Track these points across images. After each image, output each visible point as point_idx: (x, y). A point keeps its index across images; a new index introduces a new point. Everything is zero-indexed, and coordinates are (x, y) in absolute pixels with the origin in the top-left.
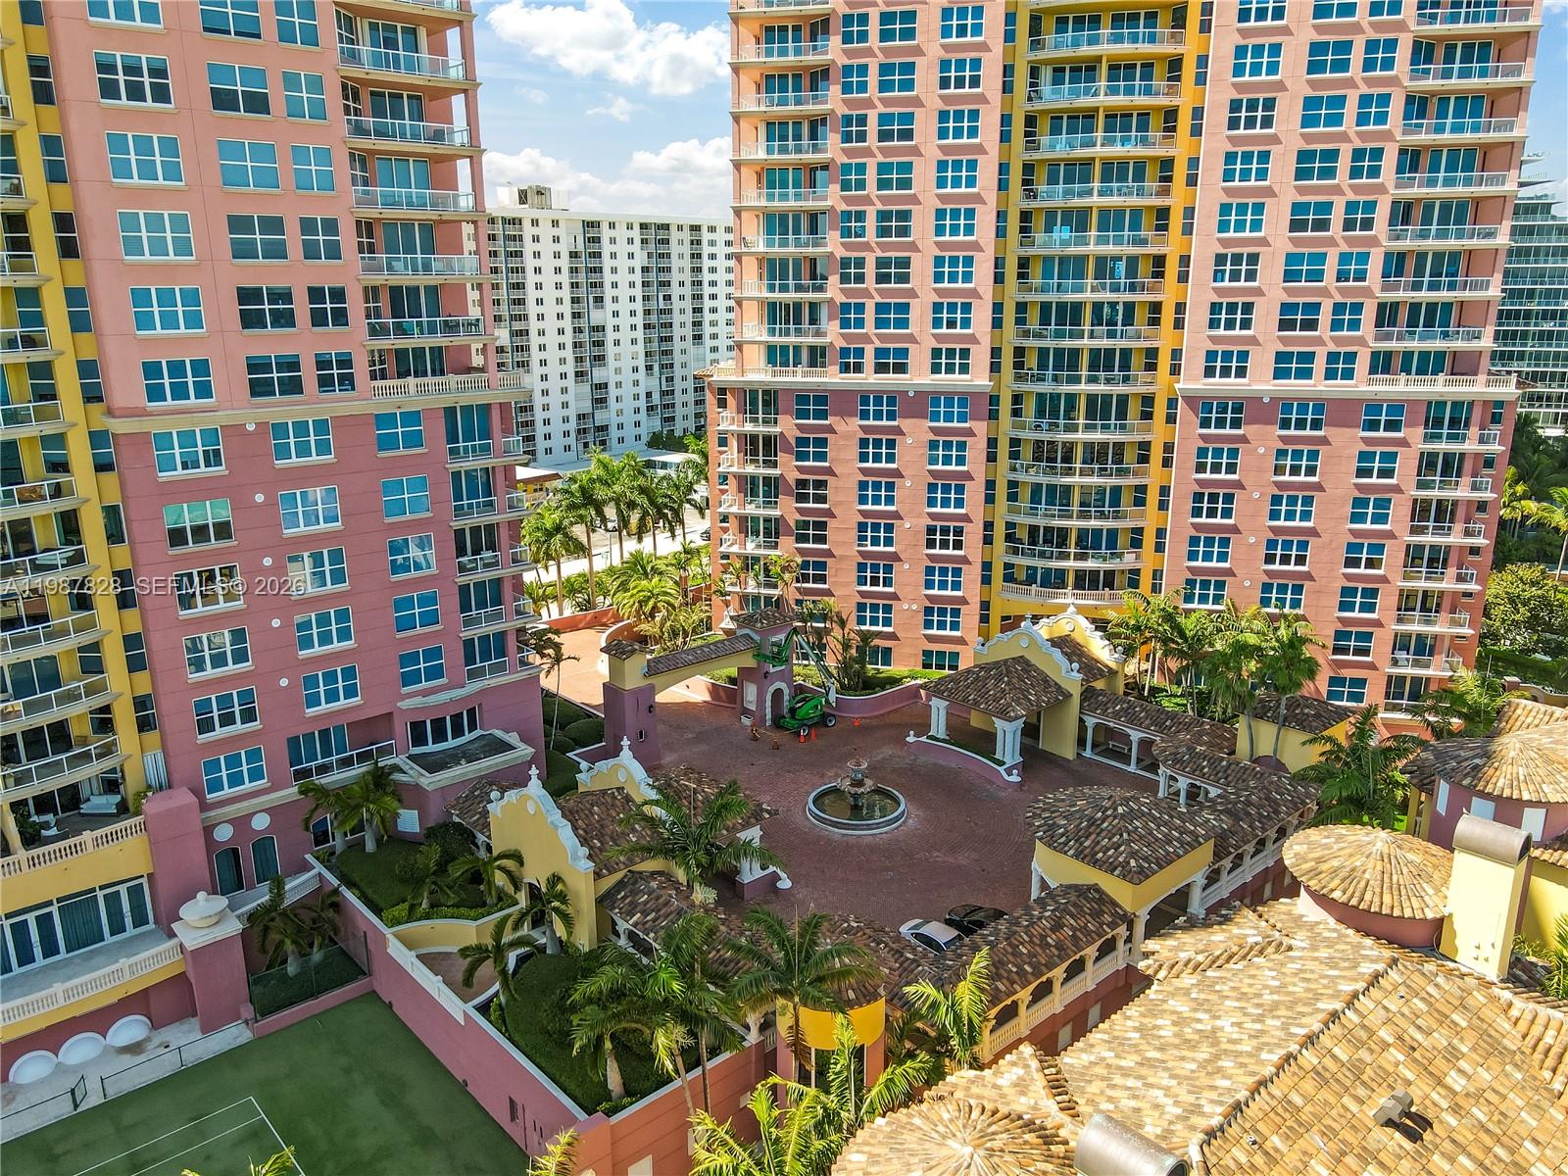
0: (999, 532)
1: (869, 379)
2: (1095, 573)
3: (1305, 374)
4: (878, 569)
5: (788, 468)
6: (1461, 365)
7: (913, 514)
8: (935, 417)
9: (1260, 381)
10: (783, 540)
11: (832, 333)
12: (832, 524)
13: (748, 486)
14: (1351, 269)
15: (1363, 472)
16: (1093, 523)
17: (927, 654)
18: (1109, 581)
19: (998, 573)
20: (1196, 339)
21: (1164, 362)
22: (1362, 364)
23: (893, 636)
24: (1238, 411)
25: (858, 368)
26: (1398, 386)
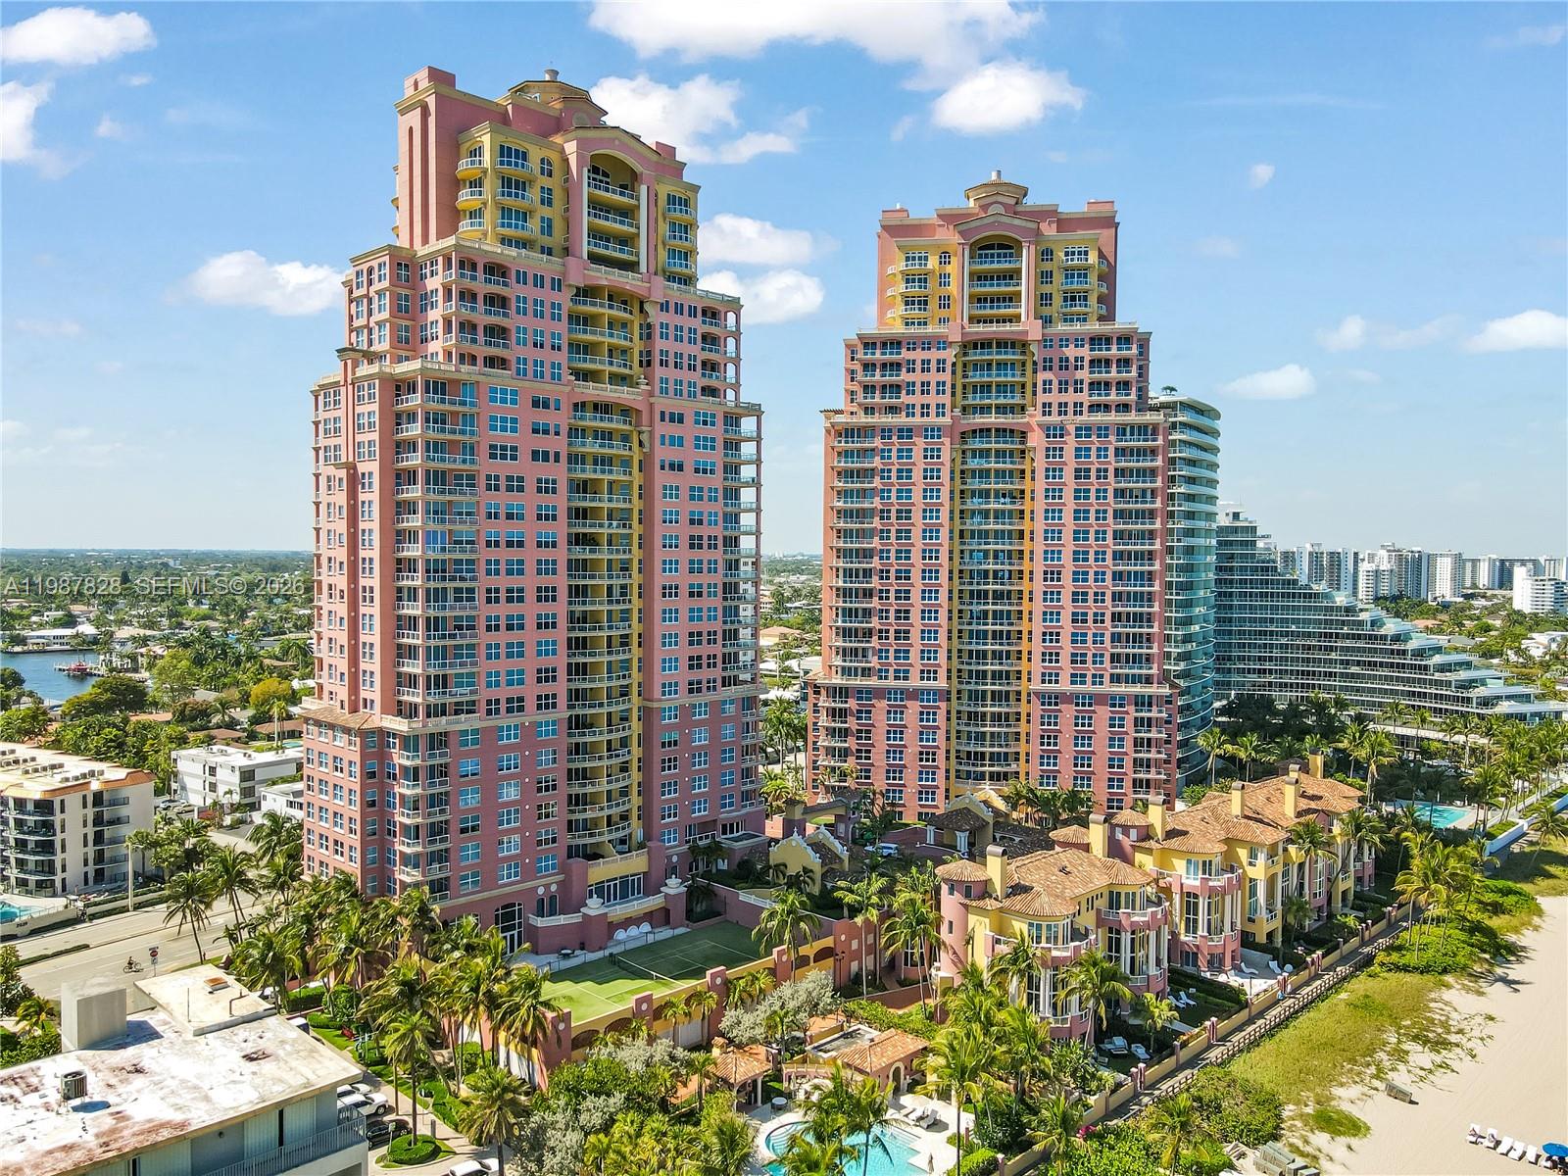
0: (953, 755)
1: (891, 683)
2: (998, 773)
3: (1083, 683)
4: (896, 771)
5: (852, 723)
6: (1148, 680)
7: (912, 746)
8: (922, 701)
9: (1064, 686)
10: (849, 759)
11: (874, 662)
12: (873, 750)
13: (832, 732)
14: (1098, 639)
15: (1112, 726)
16: (996, 749)
17: (920, 814)
18: (1006, 776)
19: (953, 774)
20: (1037, 667)
21: (1024, 676)
22: (1107, 679)
23: (904, 806)
24: (1058, 698)
25: (886, 678)
26: (1122, 689)
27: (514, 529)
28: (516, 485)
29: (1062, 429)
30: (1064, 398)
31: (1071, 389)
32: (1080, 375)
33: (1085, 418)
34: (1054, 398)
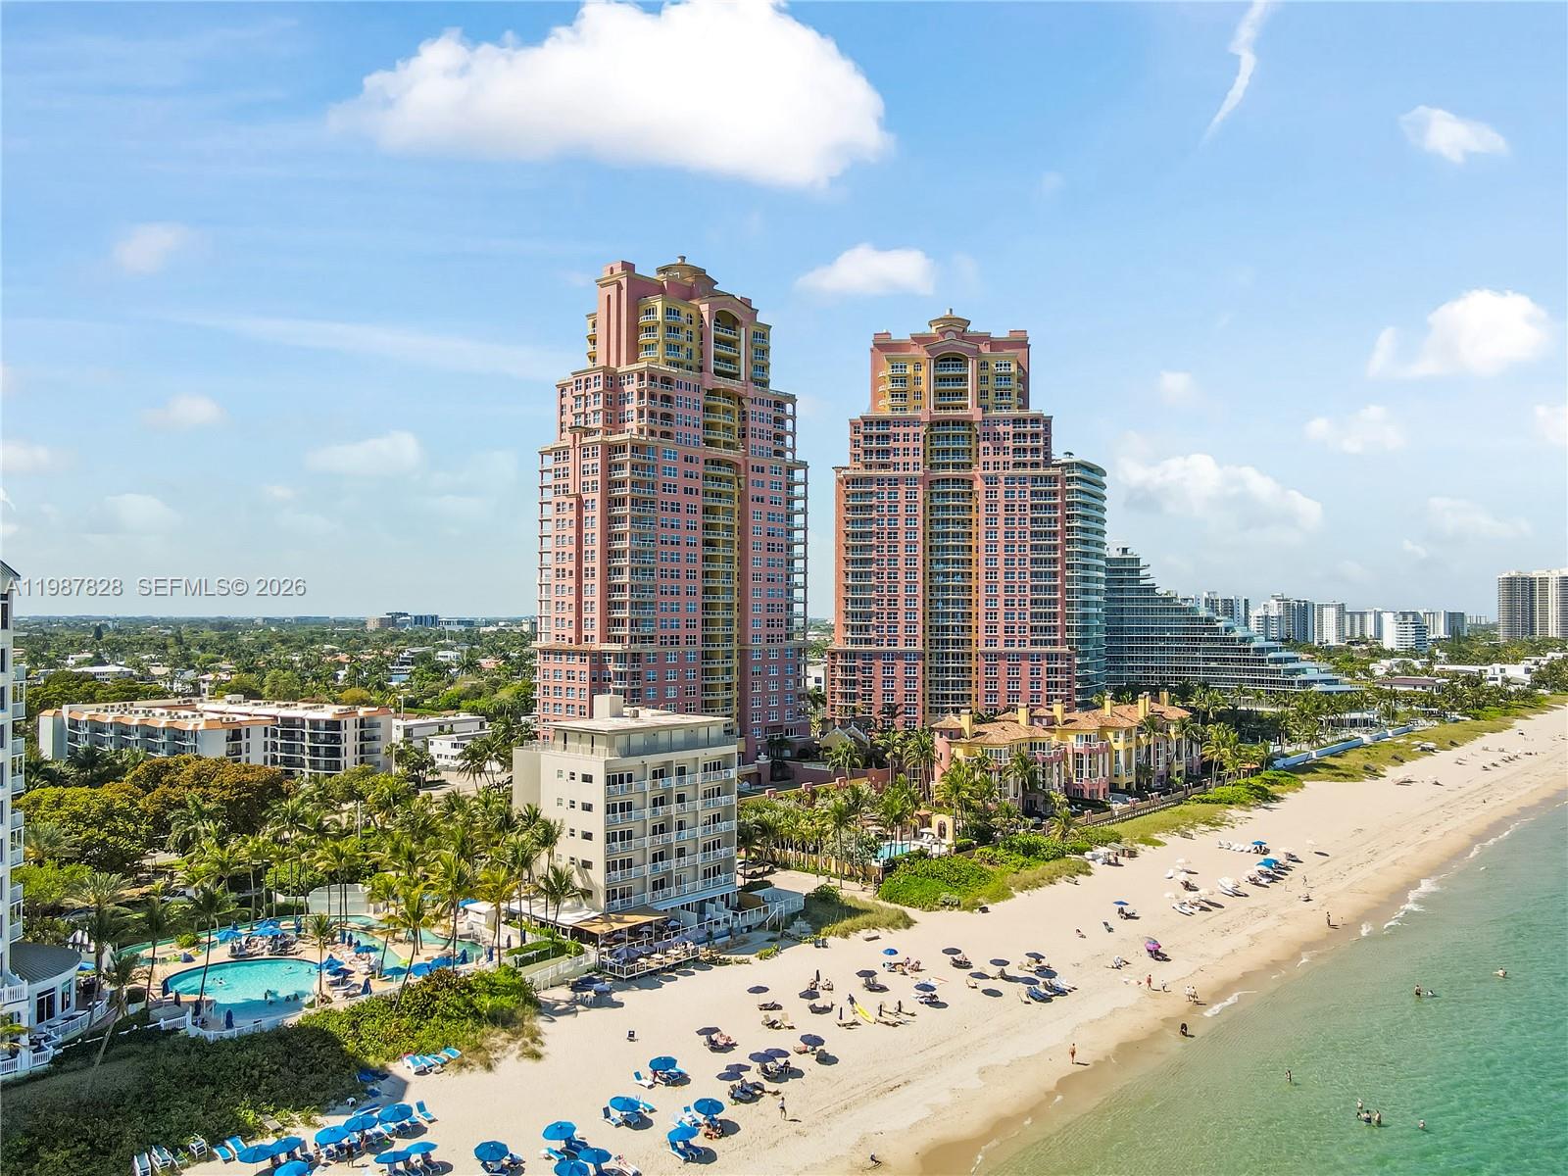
0: (927, 695)
1: (885, 648)
3: (1013, 646)
5: (859, 676)
6: (1055, 643)
7: (900, 690)
8: (906, 660)
9: (1000, 648)
10: (857, 700)
11: (873, 634)
12: (873, 694)
14: (1022, 616)
15: (1032, 674)
16: (956, 692)
20: (982, 636)
21: (974, 643)
22: (1028, 643)
24: (997, 656)
25: (882, 645)
26: (1038, 649)
27: (674, 534)
28: (676, 508)
29: (996, 479)
30: (997, 458)
31: (1001, 453)
32: (1007, 443)
33: (1011, 471)
34: (991, 458)
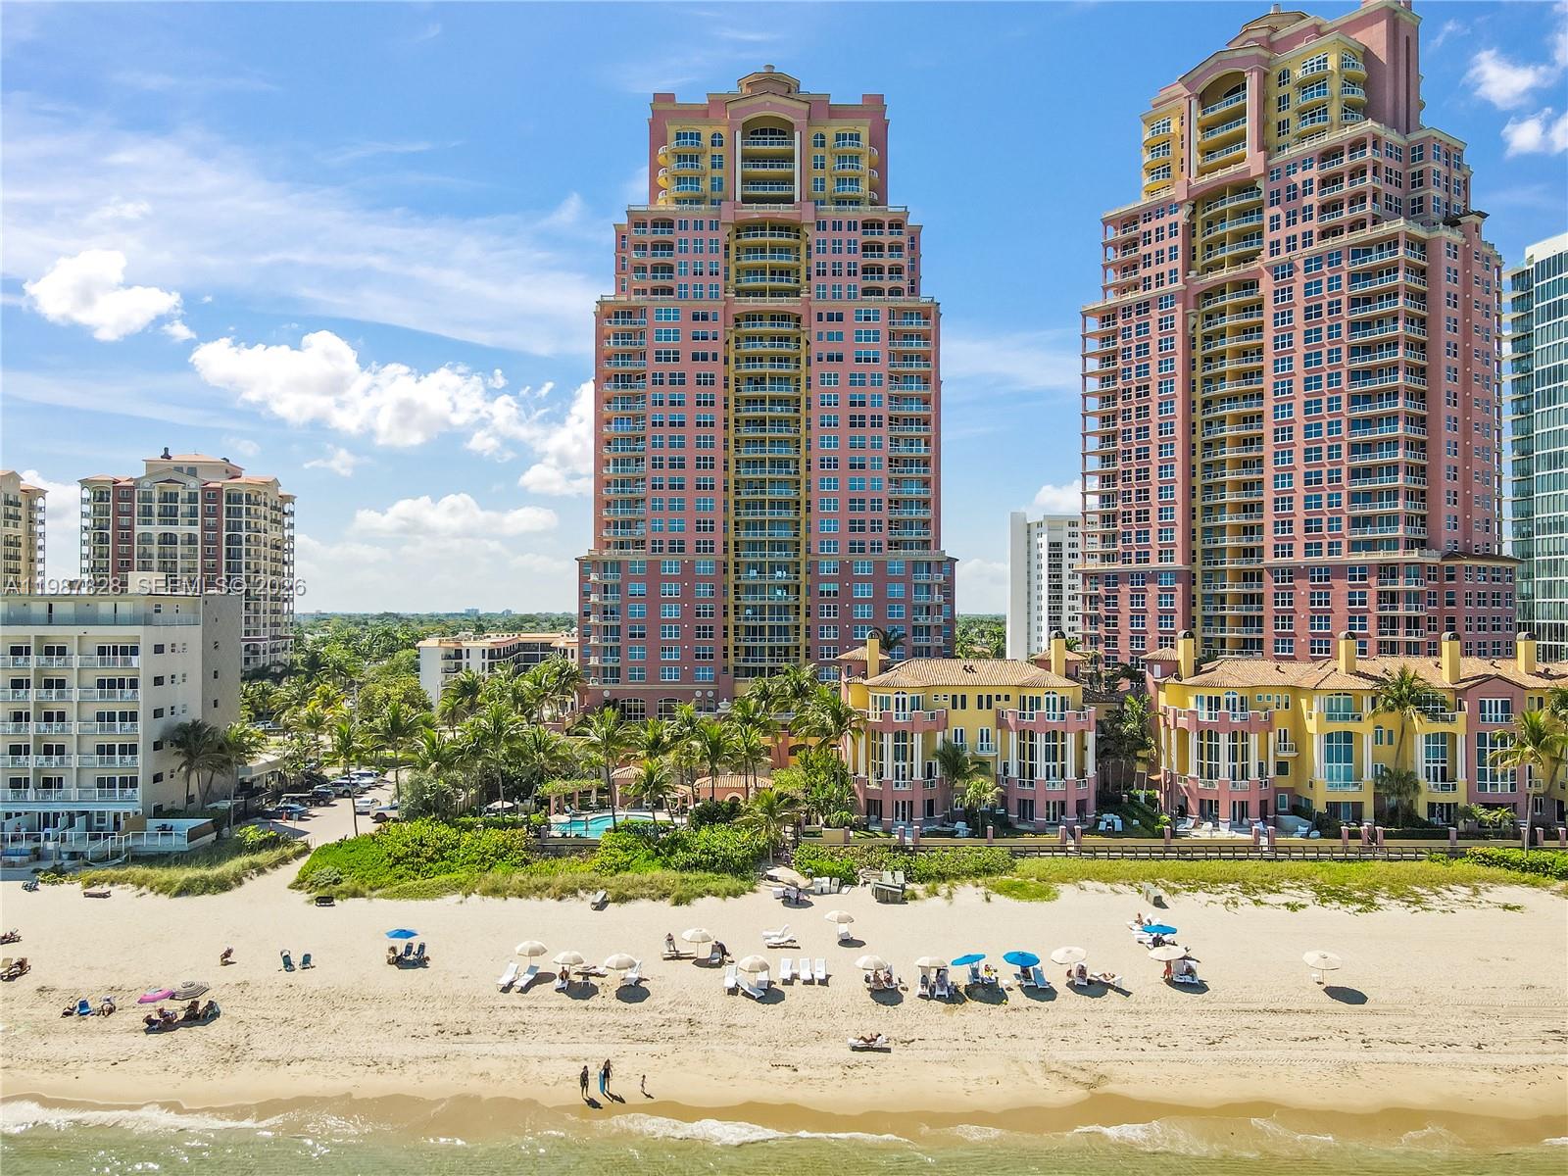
1: (1134, 566)
3: (1319, 553)
5: (1103, 610)
6: (1390, 545)
8: (1161, 583)
9: (1299, 558)
11: (1120, 546)
12: (1119, 637)
14: (1334, 501)
15: (1351, 603)
20: (1270, 539)
22: (1344, 548)
24: (1291, 573)
25: (1130, 562)
26: (1362, 557)
27: (676, 413)
28: (678, 380)
29: (1290, 266)
30: (1292, 231)
31: (1299, 219)
32: (1307, 201)
33: (1318, 246)
34: (1282, 234)
